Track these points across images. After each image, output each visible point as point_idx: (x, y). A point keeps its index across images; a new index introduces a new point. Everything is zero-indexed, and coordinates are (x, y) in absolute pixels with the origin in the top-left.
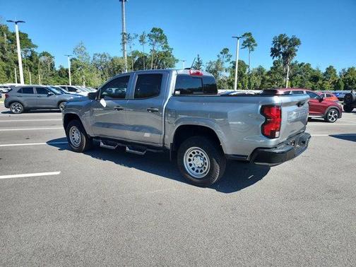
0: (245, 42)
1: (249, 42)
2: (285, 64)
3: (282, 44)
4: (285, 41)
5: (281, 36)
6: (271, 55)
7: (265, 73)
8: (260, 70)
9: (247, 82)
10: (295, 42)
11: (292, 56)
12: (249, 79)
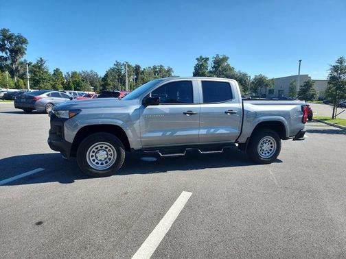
3: (8, 39)
4: (10, 37)
5: (4, 30)
10: (22, 40)
11: (22, 54)
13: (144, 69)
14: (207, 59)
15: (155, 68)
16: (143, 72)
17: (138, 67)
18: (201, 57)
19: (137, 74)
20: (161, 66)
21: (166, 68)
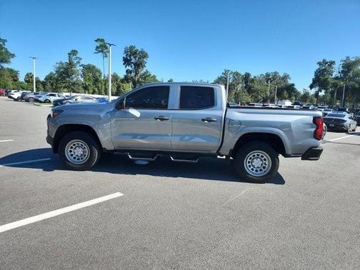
0: (97, 47)
1: (102, 48)
2: (136, 74)
3: (133, 55)
4: (135, 53)
5: (132, 47)
6: (124, 64)
7: (119, 80)
8: (115, 78)
9: (104, 87)
10: (144, 55)
11: (143, 68)
12: (105, 84)
13: (255, 77)
14: (333, 63)
15: (268, 75)
16: (253, 80)
17: (247, 75)
18: (324, 60)
19: (246, 82)
20: (276, 73)
21: (281, 75)
